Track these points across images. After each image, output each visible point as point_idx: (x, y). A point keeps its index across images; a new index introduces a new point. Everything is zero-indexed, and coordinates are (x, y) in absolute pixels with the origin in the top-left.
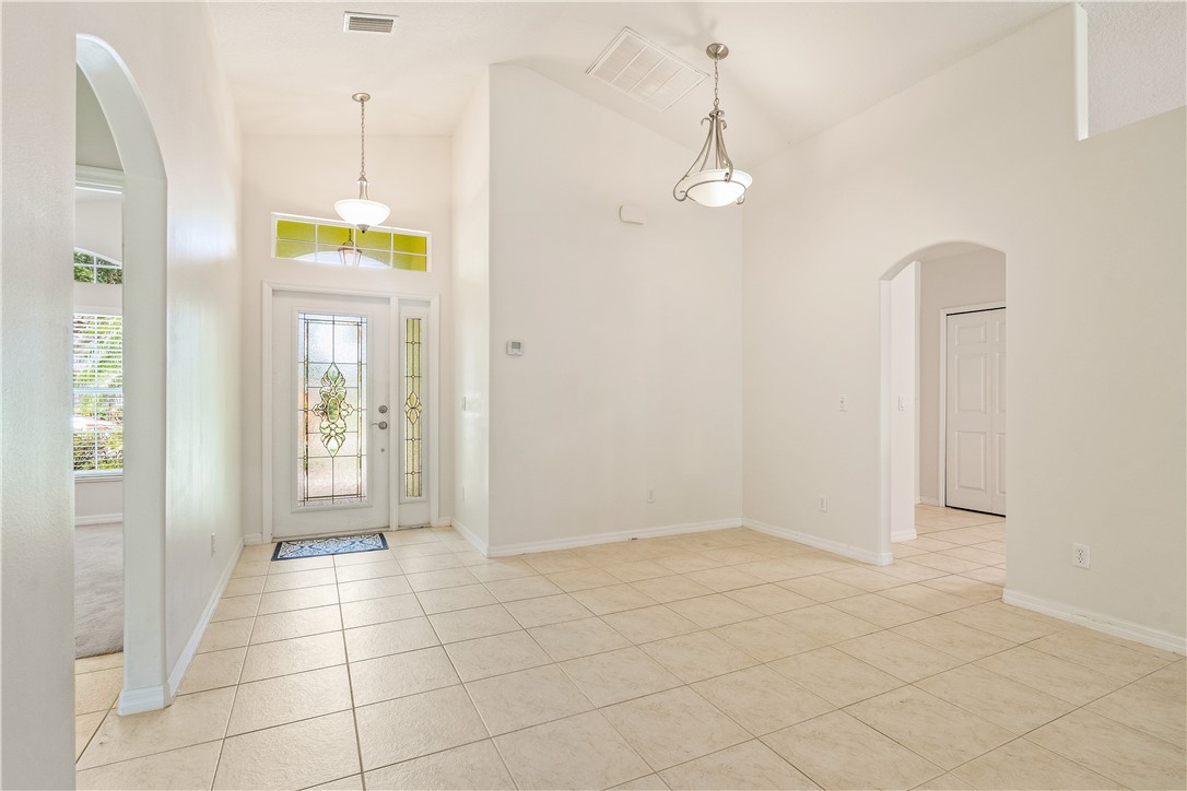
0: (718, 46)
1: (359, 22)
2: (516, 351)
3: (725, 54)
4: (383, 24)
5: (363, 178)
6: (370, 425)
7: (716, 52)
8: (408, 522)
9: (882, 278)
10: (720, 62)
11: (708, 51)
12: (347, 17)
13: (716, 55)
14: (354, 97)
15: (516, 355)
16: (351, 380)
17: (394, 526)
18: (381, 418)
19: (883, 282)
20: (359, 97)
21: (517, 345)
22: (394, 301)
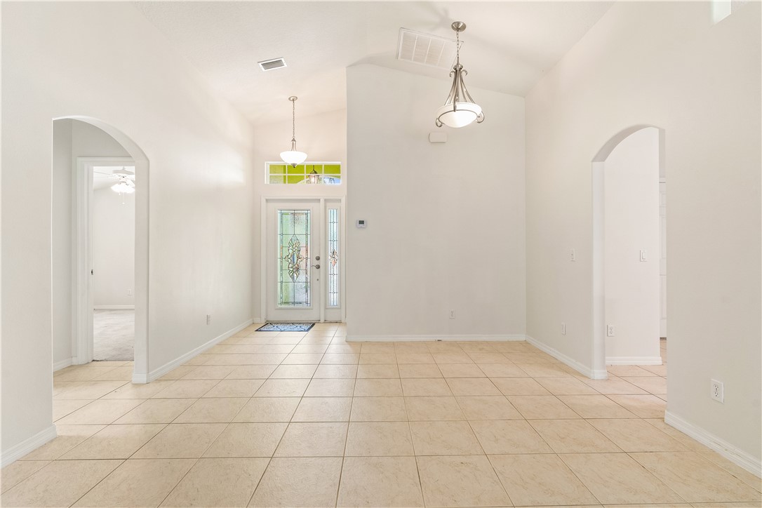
0: (459, 23)
1: (267, 65)
2: (361, 225)
3: (464, 27)
4: (278, 63)
5: (294, 140)
6: (312, 266)
7: (458, 27)
8: (329, 319)
9: (594, 160)
10: (460, 33)
11: (453, 27)
12: (260, 64)
13: (458, 29)
14: (289, 99)
15: (361, 227)
16: (303, 243)
17: (322, 321)
18: (316, 263)
19: (594, 163)
20: (292, 99)
21: (361, 222)
22: (322, 201)
